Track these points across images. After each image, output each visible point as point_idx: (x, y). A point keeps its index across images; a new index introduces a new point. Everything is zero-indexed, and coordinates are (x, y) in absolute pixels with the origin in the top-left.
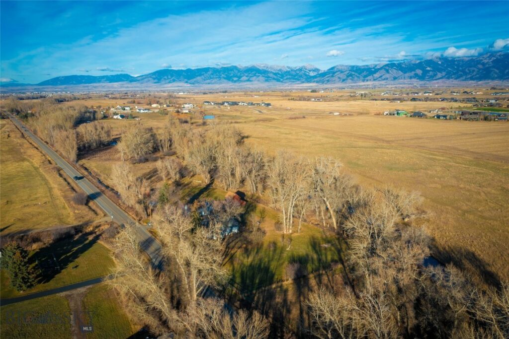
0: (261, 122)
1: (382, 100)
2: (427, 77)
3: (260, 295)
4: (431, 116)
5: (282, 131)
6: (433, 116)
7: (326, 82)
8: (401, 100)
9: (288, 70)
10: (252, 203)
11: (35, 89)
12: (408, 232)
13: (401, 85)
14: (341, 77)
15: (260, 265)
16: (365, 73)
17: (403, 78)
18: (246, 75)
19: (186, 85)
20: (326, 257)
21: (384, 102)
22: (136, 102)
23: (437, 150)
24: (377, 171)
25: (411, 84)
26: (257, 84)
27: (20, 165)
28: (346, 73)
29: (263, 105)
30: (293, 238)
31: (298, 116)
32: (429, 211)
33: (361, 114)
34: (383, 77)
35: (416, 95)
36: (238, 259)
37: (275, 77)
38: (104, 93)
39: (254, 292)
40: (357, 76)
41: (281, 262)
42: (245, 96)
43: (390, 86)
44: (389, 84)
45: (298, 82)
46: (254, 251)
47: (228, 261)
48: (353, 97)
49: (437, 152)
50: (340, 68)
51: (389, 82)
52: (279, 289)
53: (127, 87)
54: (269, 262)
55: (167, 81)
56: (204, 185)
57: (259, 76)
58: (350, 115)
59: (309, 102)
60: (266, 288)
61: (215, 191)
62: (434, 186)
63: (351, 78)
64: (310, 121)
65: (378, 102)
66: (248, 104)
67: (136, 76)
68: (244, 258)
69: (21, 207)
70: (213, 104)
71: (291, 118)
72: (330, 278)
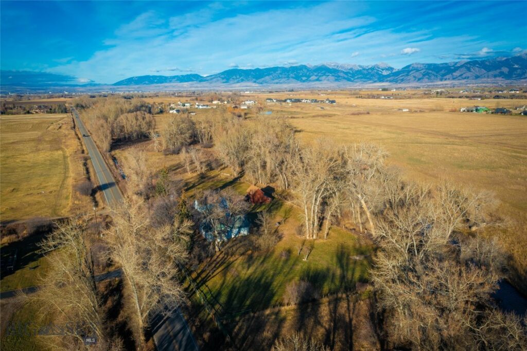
0: (320, 117)
1: (460, 97)
2: (514, 76)
3: (245, 323)
4: (517, 113)
5: (340, 126)
6: (520, 112)
7: (399, 81)
8: (482, 97)
9: (360, 69)
10: (280, 200)
11: (111, 89)
12: (470, 246)
13: (484, 85)
14: (416, 76)
15: (260, 280)
16: (443, 72)
17: (486, 77)
18: (316, 74)
19: (254, 84)
20: (353, 275)
21: (462, 99)
22: (199, 100)
23: (522, 148)
24: (443, 168)
25: (494, 83)
26: (327, 83)
27: (52, 154)
28: (422, 71)
29: (327, 102)
30: (315, 246)
31: (362, 112)
32: (507, 218)
33: (433, 110)
34: (464, 76)
35: (500, 92)
36: (234, 269)
37: (346, 76)
38: (172, 92)
39: (238, 318)
40: (433, 75)
41: (291, 276)
42: (311, 94)
43: (471, 85)
44: (470, 84)
45: (370, 82)
46: (259, 260)
47: (221, 271)
48: (427, 95)
49: (521, 149)
50: (416, 66)
51: (469, 81)
52: (273, 317)
53: (197, 87)
54: (274, 275)
55: (236, 81)
56: (231, 179)
57: (329, 75)
58: (420, 111)
59: (378, 100)
60: (256, 315)
61: (241, 185)
62: (516, 187)
63: (427, 76)
64: (374, 117)
65: (455, 100)
66: (312, 101)
67: (205, 76)
68: (243, 268)
69: (23, 196)
70: (275, 101)
71: (353, 114)
72: (352, 304)
